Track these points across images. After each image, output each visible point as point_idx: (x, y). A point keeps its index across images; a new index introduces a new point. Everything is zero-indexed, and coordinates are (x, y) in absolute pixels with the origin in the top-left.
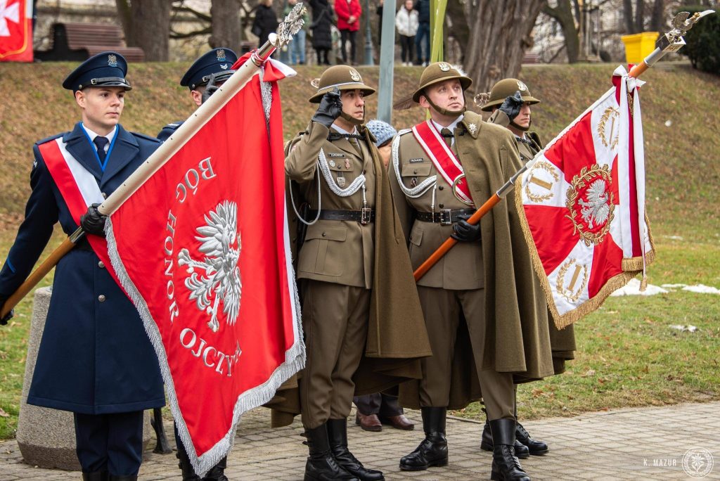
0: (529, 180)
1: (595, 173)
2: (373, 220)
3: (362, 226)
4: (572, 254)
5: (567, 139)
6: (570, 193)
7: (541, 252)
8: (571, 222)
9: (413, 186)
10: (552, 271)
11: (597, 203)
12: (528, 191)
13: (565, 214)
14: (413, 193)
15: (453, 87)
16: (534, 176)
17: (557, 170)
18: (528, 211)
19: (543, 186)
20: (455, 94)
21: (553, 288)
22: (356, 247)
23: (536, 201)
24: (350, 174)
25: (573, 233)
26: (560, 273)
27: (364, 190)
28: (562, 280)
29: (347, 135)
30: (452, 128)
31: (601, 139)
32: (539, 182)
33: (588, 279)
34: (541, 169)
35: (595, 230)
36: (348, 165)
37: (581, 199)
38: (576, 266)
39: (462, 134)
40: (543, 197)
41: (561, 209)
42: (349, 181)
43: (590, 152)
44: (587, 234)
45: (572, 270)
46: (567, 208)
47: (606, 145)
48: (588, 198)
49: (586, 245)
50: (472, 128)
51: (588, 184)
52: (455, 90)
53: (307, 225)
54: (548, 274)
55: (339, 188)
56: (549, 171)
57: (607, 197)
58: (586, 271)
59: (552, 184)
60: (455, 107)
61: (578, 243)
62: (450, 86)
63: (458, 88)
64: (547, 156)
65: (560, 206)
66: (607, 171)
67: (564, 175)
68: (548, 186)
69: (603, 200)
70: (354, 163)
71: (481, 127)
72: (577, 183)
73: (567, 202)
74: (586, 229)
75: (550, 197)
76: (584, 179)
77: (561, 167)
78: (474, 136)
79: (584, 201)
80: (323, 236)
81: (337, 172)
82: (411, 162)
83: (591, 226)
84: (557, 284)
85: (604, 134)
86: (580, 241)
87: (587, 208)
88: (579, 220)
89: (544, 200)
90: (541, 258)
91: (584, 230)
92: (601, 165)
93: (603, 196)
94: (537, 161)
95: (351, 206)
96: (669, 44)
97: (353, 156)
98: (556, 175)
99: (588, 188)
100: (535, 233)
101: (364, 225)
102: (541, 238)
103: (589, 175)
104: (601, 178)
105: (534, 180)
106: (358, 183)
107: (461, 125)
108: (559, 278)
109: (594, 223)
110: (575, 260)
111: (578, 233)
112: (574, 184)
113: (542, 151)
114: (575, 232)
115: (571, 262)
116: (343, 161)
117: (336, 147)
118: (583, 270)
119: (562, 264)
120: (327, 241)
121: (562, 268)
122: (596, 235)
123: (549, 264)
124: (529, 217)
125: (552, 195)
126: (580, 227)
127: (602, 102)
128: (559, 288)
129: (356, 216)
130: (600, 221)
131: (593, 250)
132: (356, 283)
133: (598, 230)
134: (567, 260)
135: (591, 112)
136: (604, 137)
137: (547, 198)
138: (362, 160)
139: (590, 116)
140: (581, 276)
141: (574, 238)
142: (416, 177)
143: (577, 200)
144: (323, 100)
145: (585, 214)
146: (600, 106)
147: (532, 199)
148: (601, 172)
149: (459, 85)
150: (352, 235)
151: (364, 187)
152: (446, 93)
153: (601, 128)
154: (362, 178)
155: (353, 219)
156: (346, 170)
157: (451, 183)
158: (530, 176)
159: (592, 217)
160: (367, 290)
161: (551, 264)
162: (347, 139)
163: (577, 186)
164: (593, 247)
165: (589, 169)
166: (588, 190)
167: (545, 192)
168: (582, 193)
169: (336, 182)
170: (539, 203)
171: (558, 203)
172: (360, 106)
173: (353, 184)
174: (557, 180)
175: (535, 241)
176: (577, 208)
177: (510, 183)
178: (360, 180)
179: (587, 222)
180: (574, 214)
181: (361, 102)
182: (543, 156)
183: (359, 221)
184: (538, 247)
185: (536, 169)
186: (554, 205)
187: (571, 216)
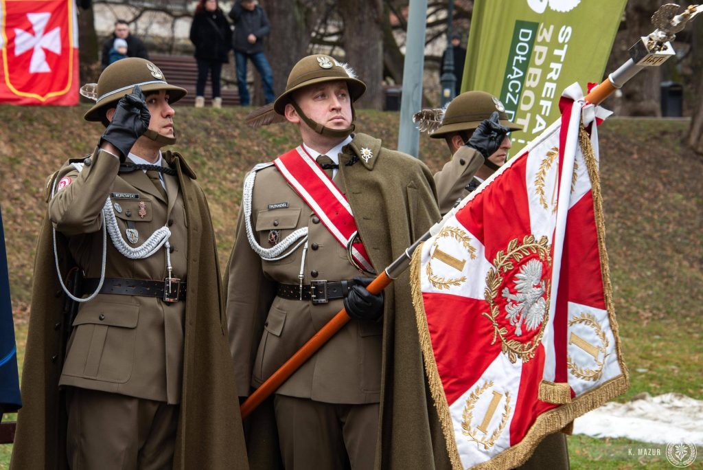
0: (432, 254)
1: (528, 249)
2: (183, 298)
3: (165, 306)
4: (487, 374)
5: (490, 194)
6: (491, 277)
7: (441, 366)
8: (491, 323)
9: (272, 244)
10: (456, 398)
11: (528, 296)
12: (429, 272)
13: (482, 311)
14: (273, 254)
15: (337, 94)
16: (439, 248)
17: (474, 241)
18: (428, 302)
19: (451, 265)
20: (337, 104)
21: (457, 424)
22: (154, 337)
23: (440, 288)
24: (147, 225)
25: (492, 340)
26: (468, 403)
27: (168, 250)
28: (470, 414)
29: (145, 167)
30: (334, 155)
31: (539, 196)
32: (446, 258)
33: (511, 414)
34: (450, 237)
35: (524, 337)
36: (143, 212)
37: (506, 289)
38: (494, 393)
39: (350, 164)
40: (450, 282)
41: (476, 303)
42: (145, 236)
43: (522, 215)
44: (512, 344)
45: (485, 398)
46: (486, 301)
47: (546, 206)
48: (516, 287)
49: (511, 360)
50: (366, 154)
51: (518, 266)
52: (339, 99)
53: (78, 303)
54: (450, 403)
55: (127, 246)
56: (462, 242)
57: (544, 287)
58: (508, 401)
59: (464, 261)
60: (338, 124)
61: (499, 358)
62: (332, 91)
63: (344, 95)
64: (460, 218)
65: (475, 297)
66: (545, 246)
67: (484, 248)
68: (458, 265)
69: (537, 291)
70: (153, 207)
71: (379, 154)
72: (501, 264)
73: (486, 292)
74: (511, 335)
75: (461, 283)
76: (511, 258)
77: (480, 235)
78: (368, 166)
79: (511, 293)
80: (101, 319)
81: (126, 221)
82: (270, 210)
83: (518, 332)
84: (463, 420)
85: (543, 188)
86: (501, 353)
87: (514, 302)
88: (503, 321)
89: (452, 286)
90: (442, 377)
91: (508, 337)
92: (538, 238)
93: (538, 286)
94: (445, 226)
95: (148, 275)
96: (647, 53)
97: (151, 198)
98: (472, 249)
99: (517, 271)
100: (436, 336)
101: (169, 304)
102: (442, 344)
103: (519, 251)
104: (537, 257)
105: (438, 254)
106: (159, 239)
107: (349, 149)
108: (466, 410)
109: (523, 327)
110: (491, 384)
111: (499, 341)
112: (498, 265)
113: (454, 211)
114: (495, 340)
115: (485, 386)
116: (135, 205)
117: (126, 183)
118: (503, 400)
119: (473, 389)
120: (106, 327)
121: (472, 395)
122: (526, 346)
123: (453, 388)
124: (429, 312)
125: (463, 279)
126: (502, 332)
127: (544, 140)
128: (465, 425)
129: (154, 288)
130: (532, 325)
131: (520, 370)
132: (152, 393)
133: (530, 339)
134: (480, 383)
135: (527, 154)
136: (542, 193)
137: (456, 283)
138: (165, 204)
139: (526, 160)
140: (500, 410)
141: (493, 349)
142: (277, 230)
143: (500, 290)
144: (118, 106)
145: (512, 312)
146: (540, 146)
147: (434, 284)
148: (537, 248)
149: (345, 91)
150: (147, 318)
151: (168, 244)
152: (325, 102)
153: (540, 179)
154: (165, 231)
155: (150, 295)
156: (139, 219)
157: (345, 242)
158: (434, 248)
159: (521, 318)
160: (171, 406)
161: (456, 388)
162: (145, 172)
163: (502, 268)
164: (521, 365)
165: (520, 243)
166: (517, 275)
167: (453, 273)
168: (508, 279)
169: (125, 236)
170: (444, 291)
171: (473, 291)
172: (168, 116)
173: (149, 239)
174: (473, 257)
175: (435, 349)
176: (501, 302)
177: (406, 256)
178: (163, 233)
179: (512, 324)
180: (495, 312)
181: (171, 110)
182: (454, 217)
183: (161, 298)
184: (438, 359)
185: (442, 238)
186: (467, 295)
187: (491, 315)
